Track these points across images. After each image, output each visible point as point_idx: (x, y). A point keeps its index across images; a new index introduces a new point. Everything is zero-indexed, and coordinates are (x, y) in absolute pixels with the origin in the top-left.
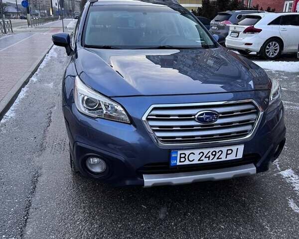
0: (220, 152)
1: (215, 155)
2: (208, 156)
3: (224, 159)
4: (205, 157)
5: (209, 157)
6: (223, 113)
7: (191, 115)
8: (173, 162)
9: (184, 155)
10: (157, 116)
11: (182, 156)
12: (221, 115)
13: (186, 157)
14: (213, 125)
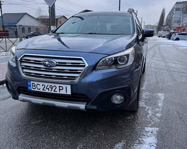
0: (55, 87)
1: (52, 88)
3: (58, 92)
5: (48, 89)
7: (40, 61)
8: (29, 88)
9: (34, 85)
10: (25, 60)
13: (36, 86)
14: (52, 69)
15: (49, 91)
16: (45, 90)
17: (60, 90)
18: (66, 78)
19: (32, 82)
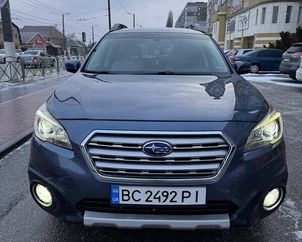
0: (174, 194)
1: (167, 196)
2: (157, 196)
3: (179, 203)
4: (155, 198)
5: (159, 198)
6: (178, 146)
7: (137, 145)
8: (114, 200)
9: (127, 193)
10: (98, 143)
11: (125, 193)
12: (175, 148)
13: (130, 195)
14: (165, 159)
15: (160, 201)
16: (151, 201)
17: (183, 197)
18: (195, 173)
19: (121, 188)
